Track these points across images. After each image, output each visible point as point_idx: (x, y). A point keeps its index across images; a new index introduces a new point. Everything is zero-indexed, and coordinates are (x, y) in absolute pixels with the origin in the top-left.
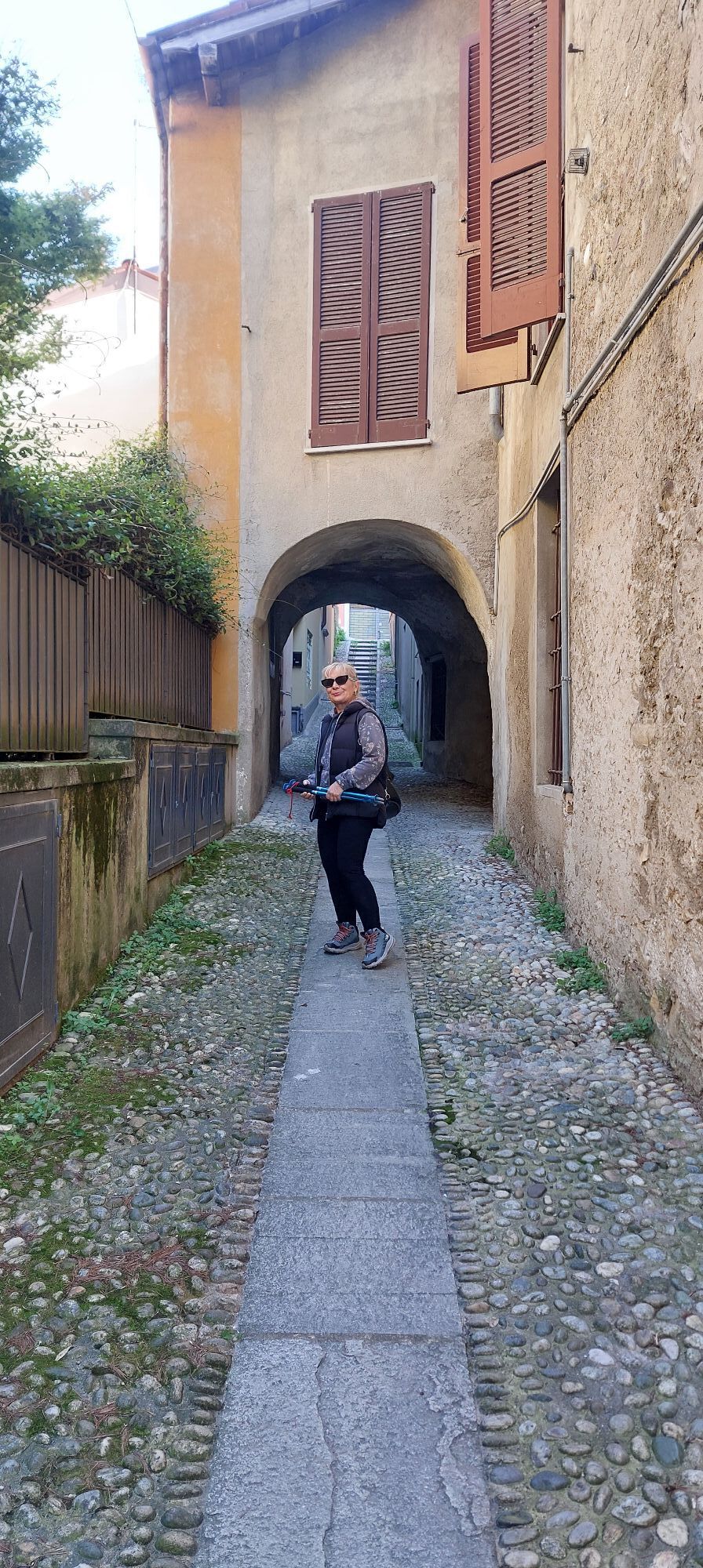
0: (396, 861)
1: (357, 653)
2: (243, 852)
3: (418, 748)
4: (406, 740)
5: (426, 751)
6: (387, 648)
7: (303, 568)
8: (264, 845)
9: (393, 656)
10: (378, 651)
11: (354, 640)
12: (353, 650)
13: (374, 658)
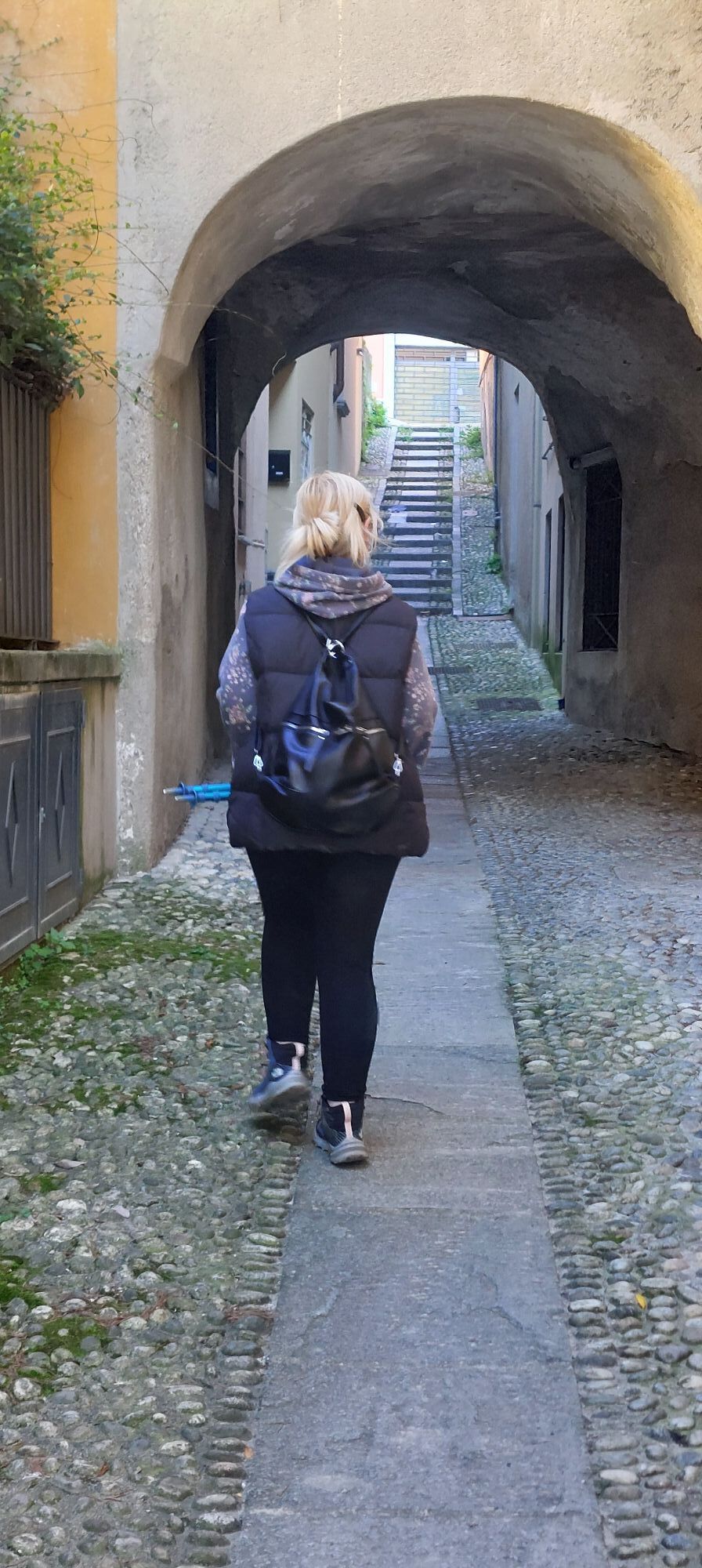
0: (520, 986)
1: (412, 453)
2: (124, 963)
3: (552, 665)
4: (521, 644)
5: (572, 674)
6: (475, 441)
7: (279, 235)
8: (180, 937)
9: (489, 458)
10: (457, 449)
11: (405, 425)
12: (402, 448)
13: (448, 464)
